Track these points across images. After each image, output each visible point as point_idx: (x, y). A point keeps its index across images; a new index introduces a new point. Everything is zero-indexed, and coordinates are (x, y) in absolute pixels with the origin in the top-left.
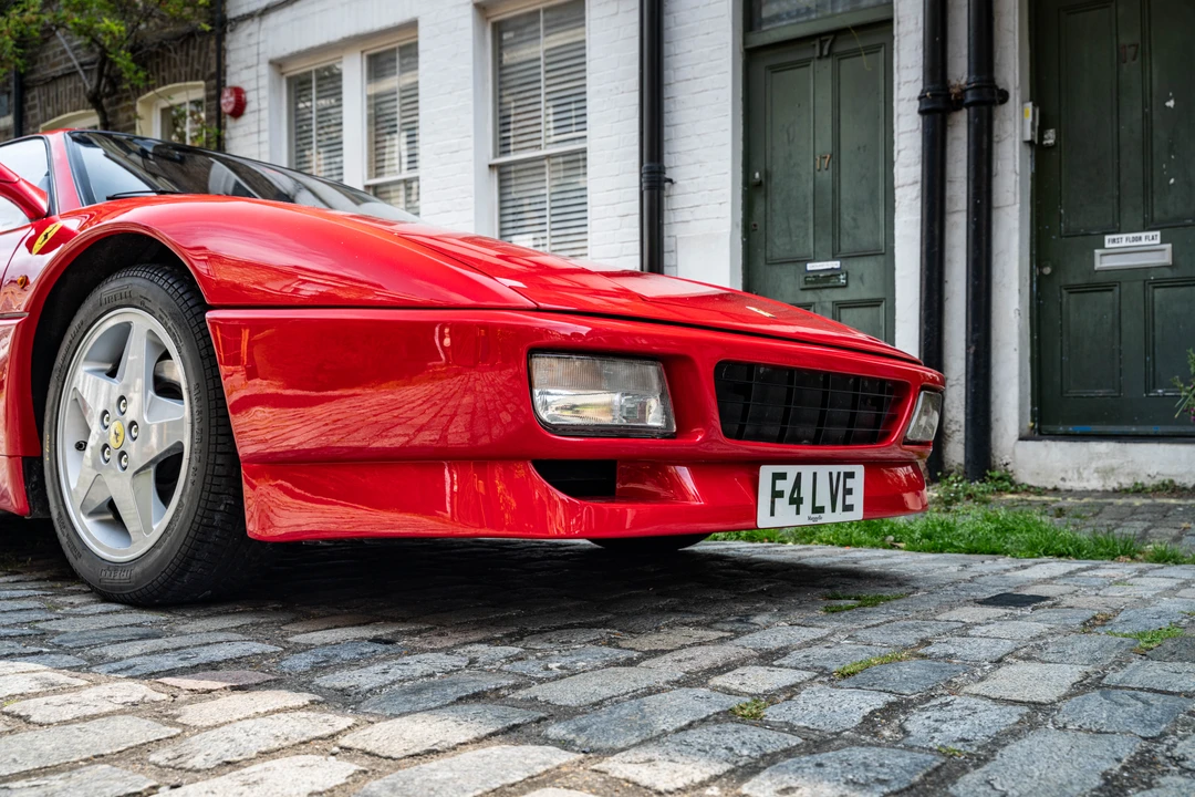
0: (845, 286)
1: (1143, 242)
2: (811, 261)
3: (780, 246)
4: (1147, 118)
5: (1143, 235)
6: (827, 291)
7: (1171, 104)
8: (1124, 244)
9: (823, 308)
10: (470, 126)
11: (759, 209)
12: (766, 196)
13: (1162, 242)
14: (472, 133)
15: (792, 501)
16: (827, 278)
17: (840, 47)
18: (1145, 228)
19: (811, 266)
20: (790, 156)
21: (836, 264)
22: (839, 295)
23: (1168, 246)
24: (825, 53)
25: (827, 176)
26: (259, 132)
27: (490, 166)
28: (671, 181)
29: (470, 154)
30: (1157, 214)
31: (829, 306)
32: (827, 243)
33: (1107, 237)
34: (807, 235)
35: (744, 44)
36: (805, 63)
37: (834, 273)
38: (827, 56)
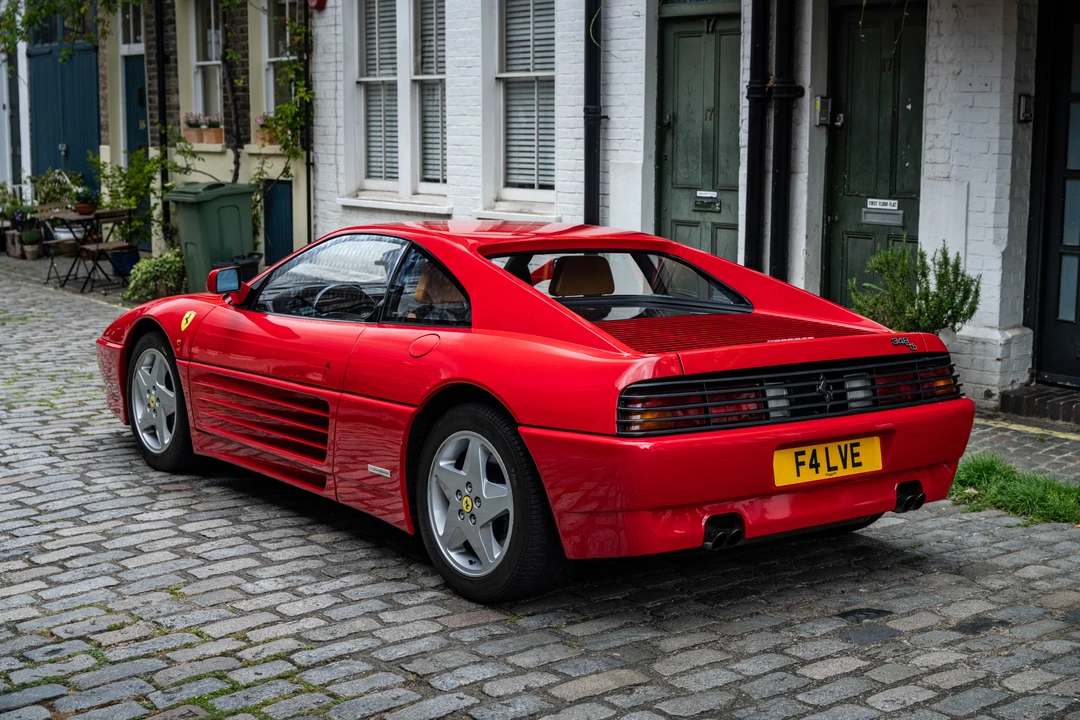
0: (720, 212)
1: (888, 207)
2: (700, 189)
3: (682, 174)
4: (895, 115)
5: (888, 201)
6: (708, 214)
7: (909, 107)
8: (878, 206)
9: (706, 226)
10: (480, 48)
11: (669, 144)
12: (673, 134)
13: (899, 209)
14: (480, 54)
16: (709, 204)
17: (721, 26)
18: (890, 197)
19: (700, 194)
20: (689, 105)
21: (714, 194)
22: (715, 218)
23: (902, 212)
24: (710, 30)
25: (710, 124)
26: (336, 25)
27: (497, 78)
28: (606, 117)
29: (479, 70)
30: (898, 187)
31: (709, 225)
32: (709, 177)
33: (869, 200)
34: (698, 168)
35: (659, 13)
36: (699, 34)
37: (711, 202)
38: (712, 32)
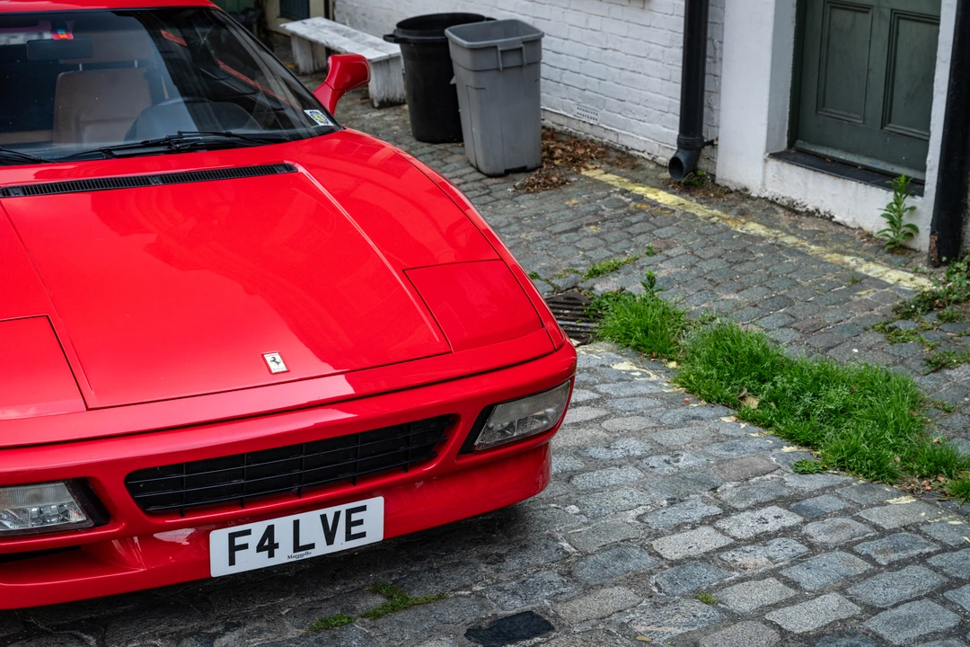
15: (260, 548)
31: (887, 13)
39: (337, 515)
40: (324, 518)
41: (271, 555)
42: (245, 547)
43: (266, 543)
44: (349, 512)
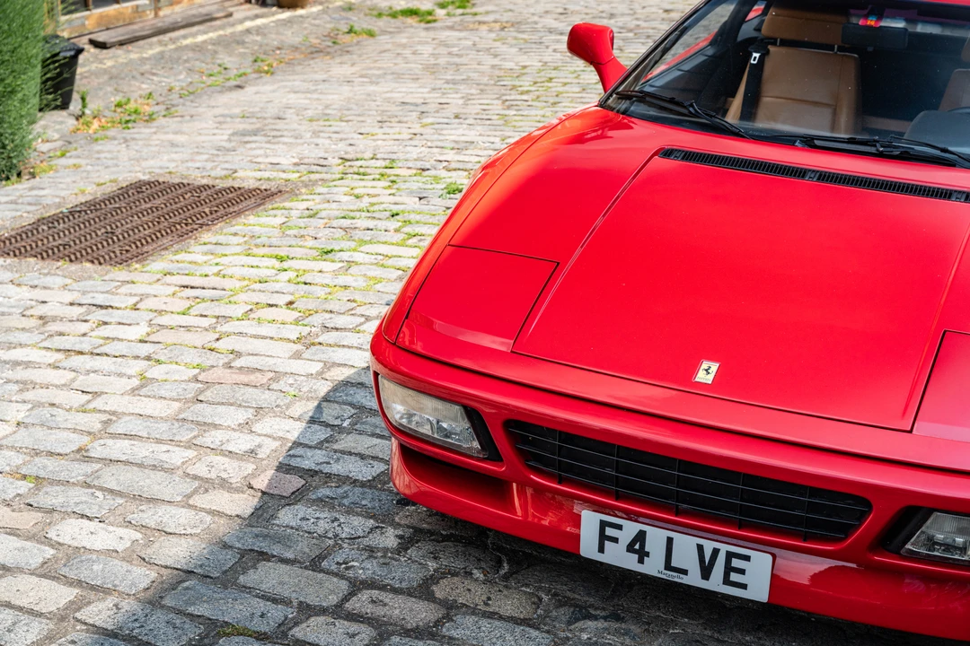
15: (630, 548)
39: (716, 552)
40: (700, 548)
41: (641, 561)
42: (615, 540)
43: (637, 547)
44: (730, 555)
